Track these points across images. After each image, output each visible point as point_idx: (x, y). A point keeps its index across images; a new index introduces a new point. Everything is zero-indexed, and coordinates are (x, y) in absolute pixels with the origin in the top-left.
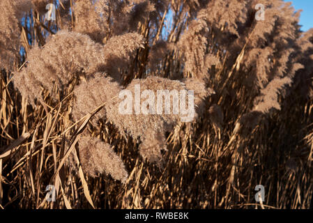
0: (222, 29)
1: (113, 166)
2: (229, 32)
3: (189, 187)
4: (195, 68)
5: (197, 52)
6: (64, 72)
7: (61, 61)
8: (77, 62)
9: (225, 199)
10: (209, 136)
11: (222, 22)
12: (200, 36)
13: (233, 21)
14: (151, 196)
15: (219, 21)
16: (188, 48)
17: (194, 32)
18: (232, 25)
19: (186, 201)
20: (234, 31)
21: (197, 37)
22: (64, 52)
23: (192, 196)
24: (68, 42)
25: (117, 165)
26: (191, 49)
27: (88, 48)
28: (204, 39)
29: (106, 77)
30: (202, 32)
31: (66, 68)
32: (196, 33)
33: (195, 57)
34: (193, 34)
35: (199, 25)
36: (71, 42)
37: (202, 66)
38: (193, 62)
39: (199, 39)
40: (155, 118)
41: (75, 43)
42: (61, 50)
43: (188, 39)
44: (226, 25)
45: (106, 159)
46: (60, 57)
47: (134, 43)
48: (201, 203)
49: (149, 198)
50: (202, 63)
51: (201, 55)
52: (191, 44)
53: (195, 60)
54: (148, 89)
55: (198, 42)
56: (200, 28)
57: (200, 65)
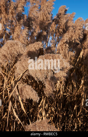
0: (73, 41)
1: (33, 95)
2: (76, 42)
3: (64, 109)
4: (65, 57)
5: (65, 51)
6: (10, 57)
7: (9, 53)
8: (15, 53)
9: (80, 113)
10: (71, 86)
11: (73, 39)
12: (66, 44)
13: (78, 38)
14: (49, 112)
15: (72, 38)
16: (61, 49)
17: (63, 42)
18: (77, 39)
19: (63, 114)
20: (78, 42)
21: (64, 44)
22: (10, 49)
23: (65, 112)
24: (11, 45)
25: (34, 94)
26: (62, 50)
27: (20, 46)
28: (67, 45)
29: (28, 57)
30: (66, 42)
31: (11, 56)
32: (64, 43)
33: (64, 53)
34: (63, 43)
35: (65, 40)
36: (13, 45)
37: (67, 56)
38: (63, 55)
39: (65, 45)
40: (49, 71)
41: (14, 45)
42: (8, 48)
43: (61, 46)
44: (75, 40)
45: (30, 92)
46: (8, 51)
47: (39, 46)
48: (70, 115)
49: (48, 113)
50: (67, 55)
51: (67, 52)
52: (62, 48)
53: (64, 54)
54: (46, 59)
55: (65, 46)
56: (66, 41)
57: (66, 56)
